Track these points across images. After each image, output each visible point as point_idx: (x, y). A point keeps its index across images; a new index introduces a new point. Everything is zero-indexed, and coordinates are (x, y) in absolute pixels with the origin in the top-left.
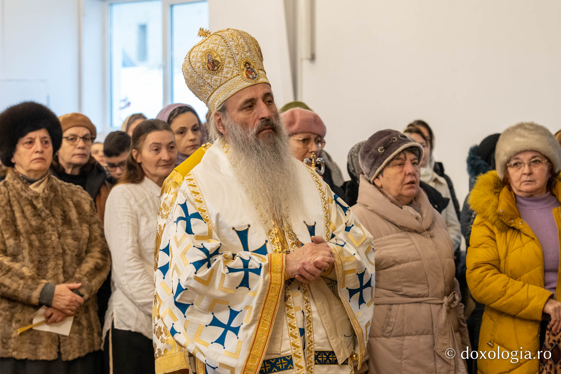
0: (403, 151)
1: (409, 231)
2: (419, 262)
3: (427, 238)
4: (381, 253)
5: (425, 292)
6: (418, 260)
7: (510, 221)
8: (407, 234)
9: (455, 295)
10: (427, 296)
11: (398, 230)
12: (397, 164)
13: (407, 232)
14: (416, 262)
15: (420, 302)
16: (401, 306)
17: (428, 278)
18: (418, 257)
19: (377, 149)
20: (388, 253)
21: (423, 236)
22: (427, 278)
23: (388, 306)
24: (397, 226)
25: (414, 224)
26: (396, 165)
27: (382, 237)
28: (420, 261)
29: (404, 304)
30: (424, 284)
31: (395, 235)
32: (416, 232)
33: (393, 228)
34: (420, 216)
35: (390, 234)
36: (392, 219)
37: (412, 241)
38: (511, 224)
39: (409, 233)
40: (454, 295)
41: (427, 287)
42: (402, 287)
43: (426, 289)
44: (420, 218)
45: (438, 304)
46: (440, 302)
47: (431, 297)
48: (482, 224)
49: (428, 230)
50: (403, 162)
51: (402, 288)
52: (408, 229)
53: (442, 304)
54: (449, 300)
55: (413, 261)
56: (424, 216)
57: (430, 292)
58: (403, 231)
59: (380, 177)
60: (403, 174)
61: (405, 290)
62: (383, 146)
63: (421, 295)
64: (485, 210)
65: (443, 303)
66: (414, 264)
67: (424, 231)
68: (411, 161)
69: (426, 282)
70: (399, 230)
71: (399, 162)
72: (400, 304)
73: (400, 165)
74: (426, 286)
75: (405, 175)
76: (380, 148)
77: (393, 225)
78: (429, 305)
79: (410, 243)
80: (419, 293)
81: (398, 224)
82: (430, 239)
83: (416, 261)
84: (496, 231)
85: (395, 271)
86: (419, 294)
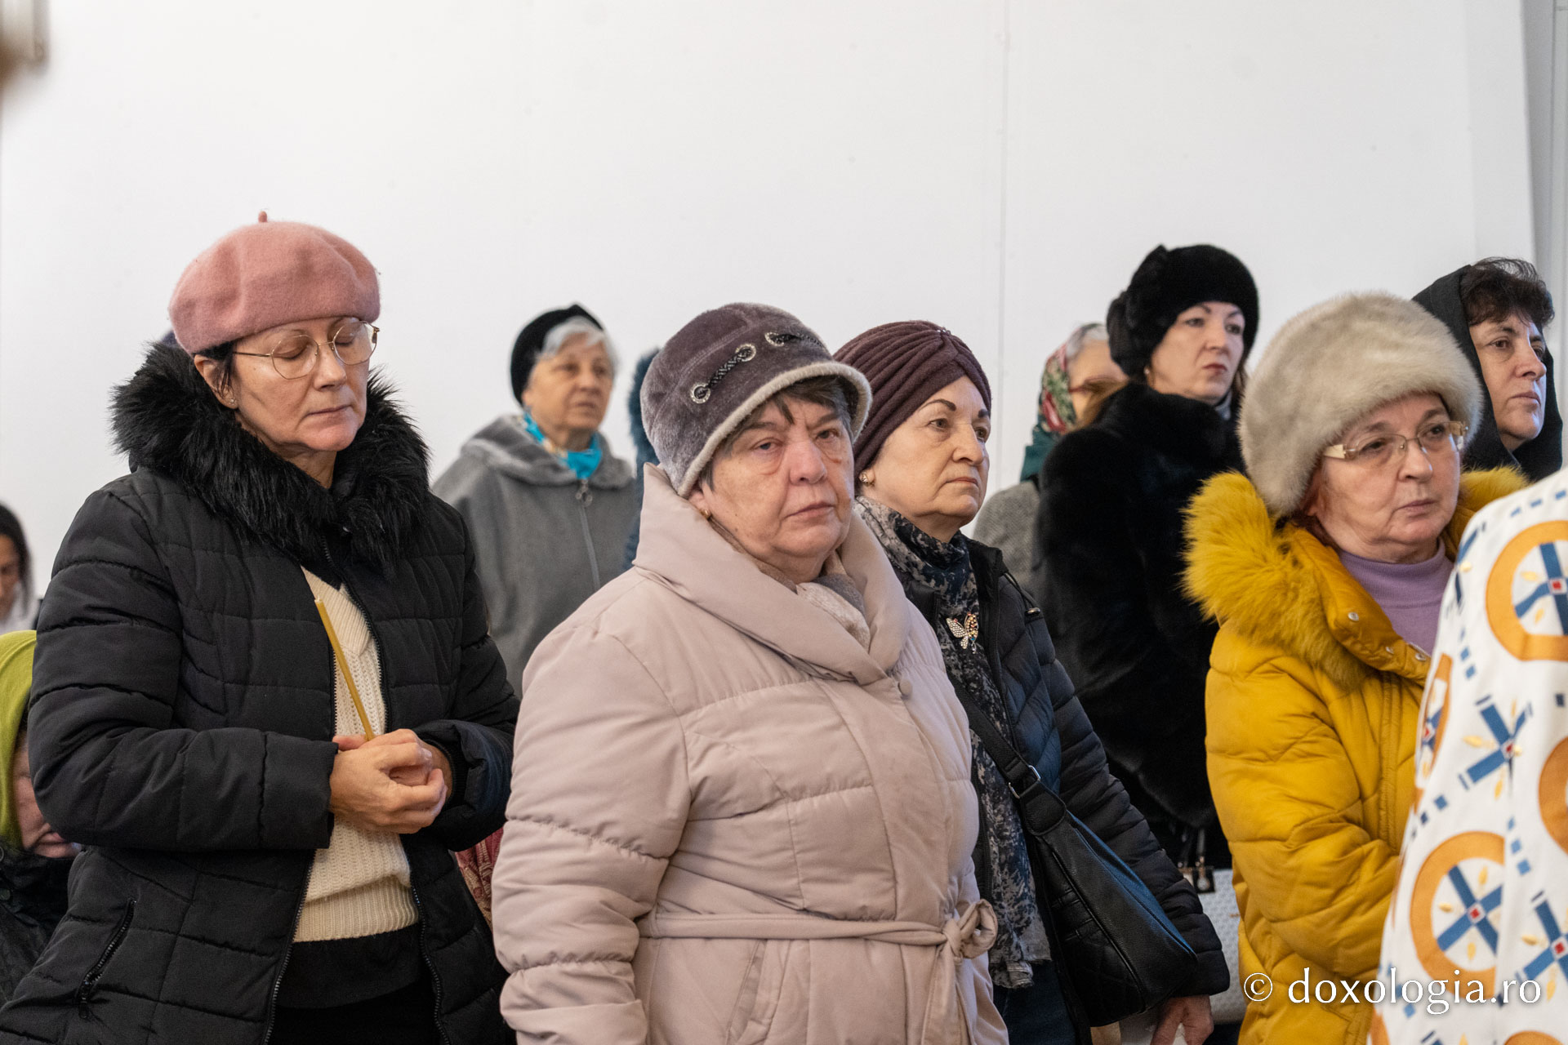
0: (774, 397)
1: (825, 678)
2: (863, 790)
3: (889, 701)
4: (731, 758)
5: (882, 902)
6: (858, 785)
7: (1381, 653)
8: (818, 686)
9: (984, 912)
10: (892, 917)
11: (786, 672)
12: (753, 442)
13: (820, 682)
14: (855, 790)
15: (865, 938)
16: (797, 947)
17: (893, 850)
18: (863, 774)
19: (685, 390)
20: (753, 758)
21: (876, 694)
22: (890, 851)
23: (752, 943)
24: (782, 656)
25: (845, 652)
26: (753, 448)
27: (732, 695)
28: (869, 789)
29: (807, 940)
30: (882, 870)
31: (778, 690)
32: (852, 679)
33: (772, 665)
34: (863, 624)
35: (760, 685)
36: (766, 633)
37: (839, 714)
38: (1385, 661)
39: (827, 687)
40: (979, 913)
41: (889, 884)
42: (804, 881)
43: (885, 892)
44: (863, 630)
45: (926, 946)
46: (935, 937)
47: (902, 920)
48: (1266, 667)
49: (892, 672)
50: (778, 436)
51: (803, 886)
52: (824, 672)
53: (938, 945)
54: (964, 931)
55: (844, 789)
56: (879, 622)
57: (899, 906)
58: (807, 677)
59: (705, 487)
60: (779, 478)
61: (816, 894)
62: (703, 380)
63: (869, 913)
64: (1275, 615)
65: (945, 942)
66: (847, 796)
67: (881, 677)
68: (809, 428)
69: (887, 867)
70: (792, 673)
71: (761, 435)
72: (792, 940)
73: (765, 446)
74: (888, 880)
75: (789, 482)
76: (695, 387)
77: (771, 654)
78: (895, 948)
79: (833, 720)
80: (861, 902)
81: (789, 650)
82: (900, 707)
83: (853, 786)
84: (1328, 690)
85: (779, 825)
86: (864, 908)
